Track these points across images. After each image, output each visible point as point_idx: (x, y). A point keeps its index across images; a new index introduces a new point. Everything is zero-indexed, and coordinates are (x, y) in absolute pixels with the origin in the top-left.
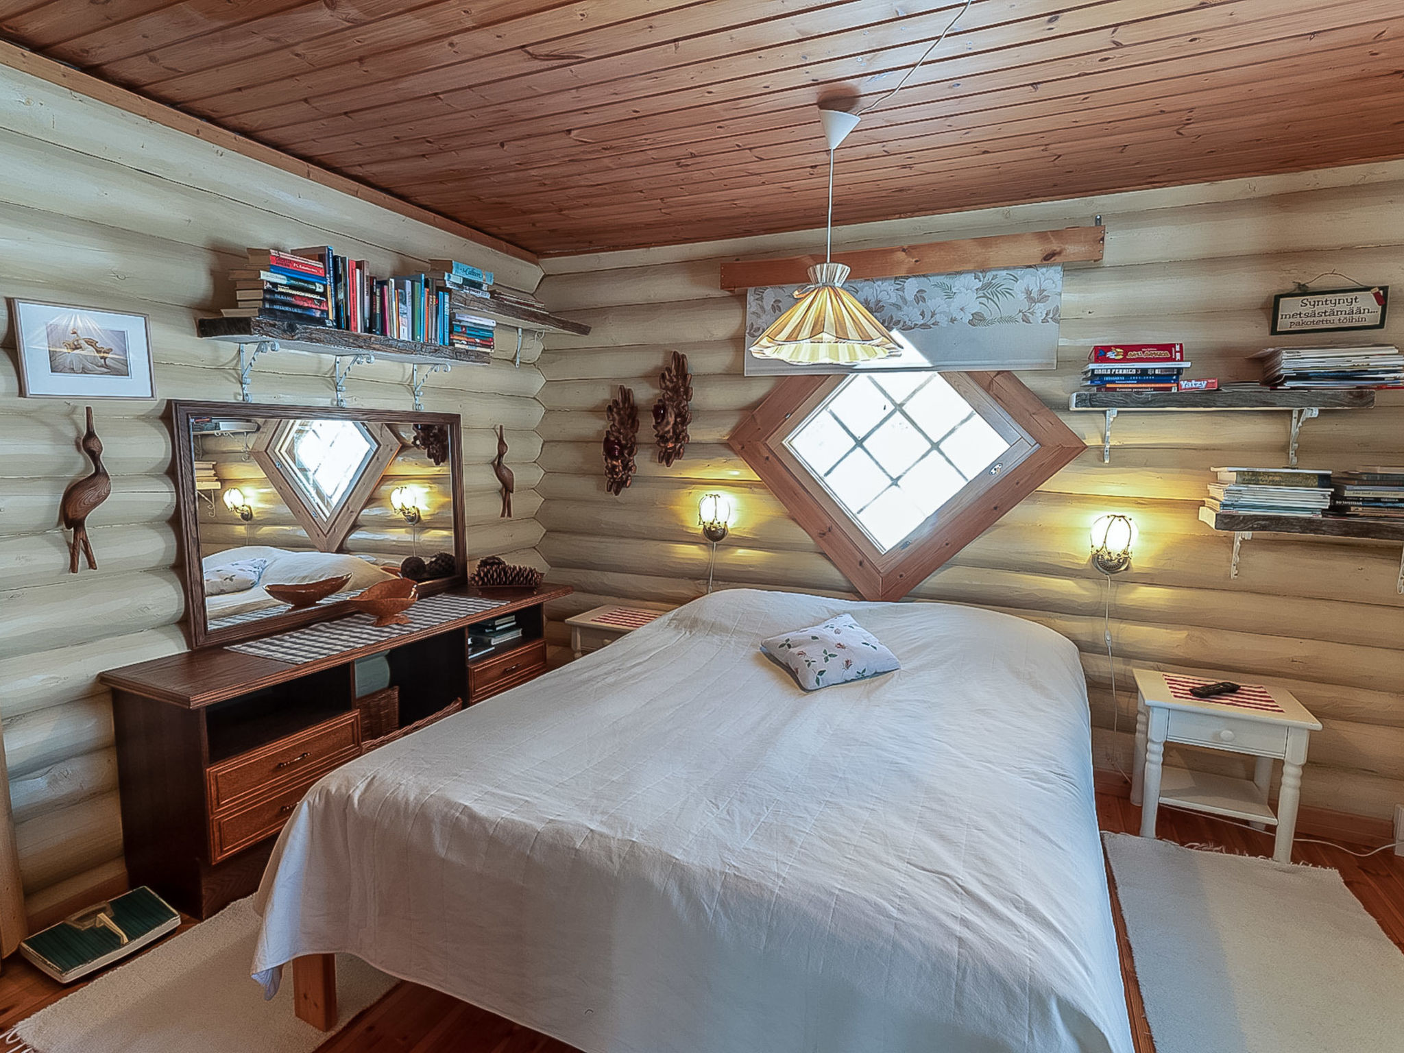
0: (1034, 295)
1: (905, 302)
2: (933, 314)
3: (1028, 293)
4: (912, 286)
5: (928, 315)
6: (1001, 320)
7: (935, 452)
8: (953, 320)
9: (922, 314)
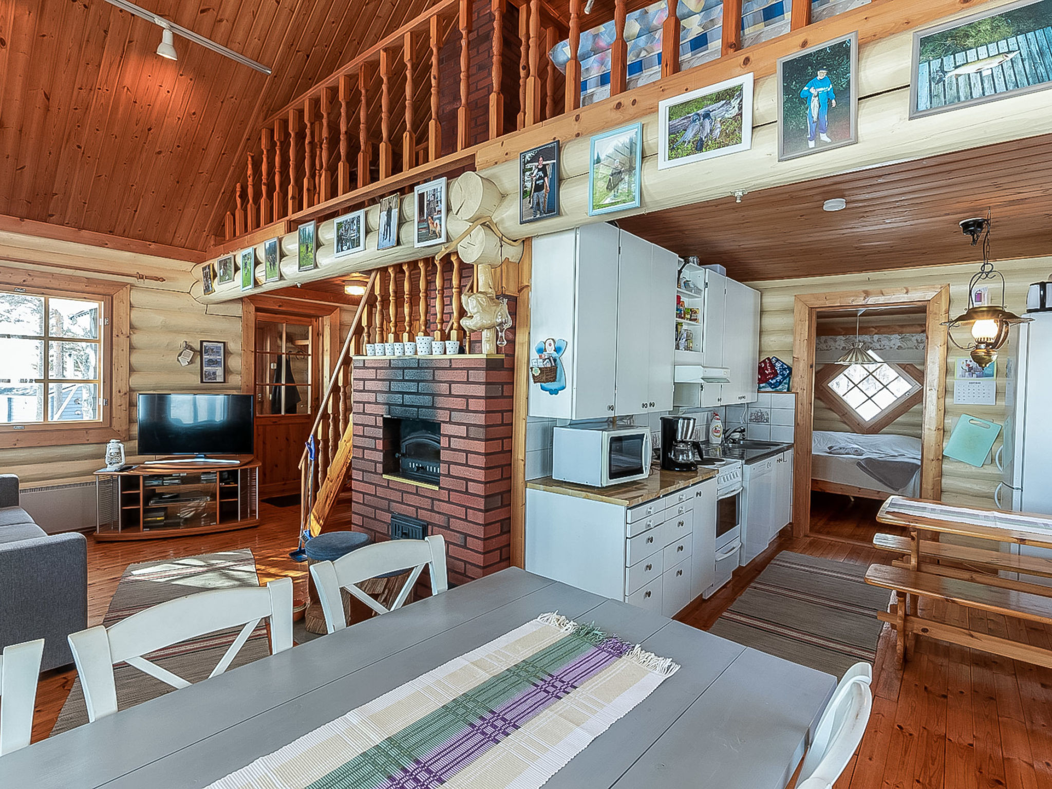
0: (919, 341)
1: (874, 342)
2: (884, 346)
3: (917, 340)
4: (876, 337)
5: (882, 346)
6: (908, 348)
7: (885, 389)
8: (891, 348)
9: (880, 346)
